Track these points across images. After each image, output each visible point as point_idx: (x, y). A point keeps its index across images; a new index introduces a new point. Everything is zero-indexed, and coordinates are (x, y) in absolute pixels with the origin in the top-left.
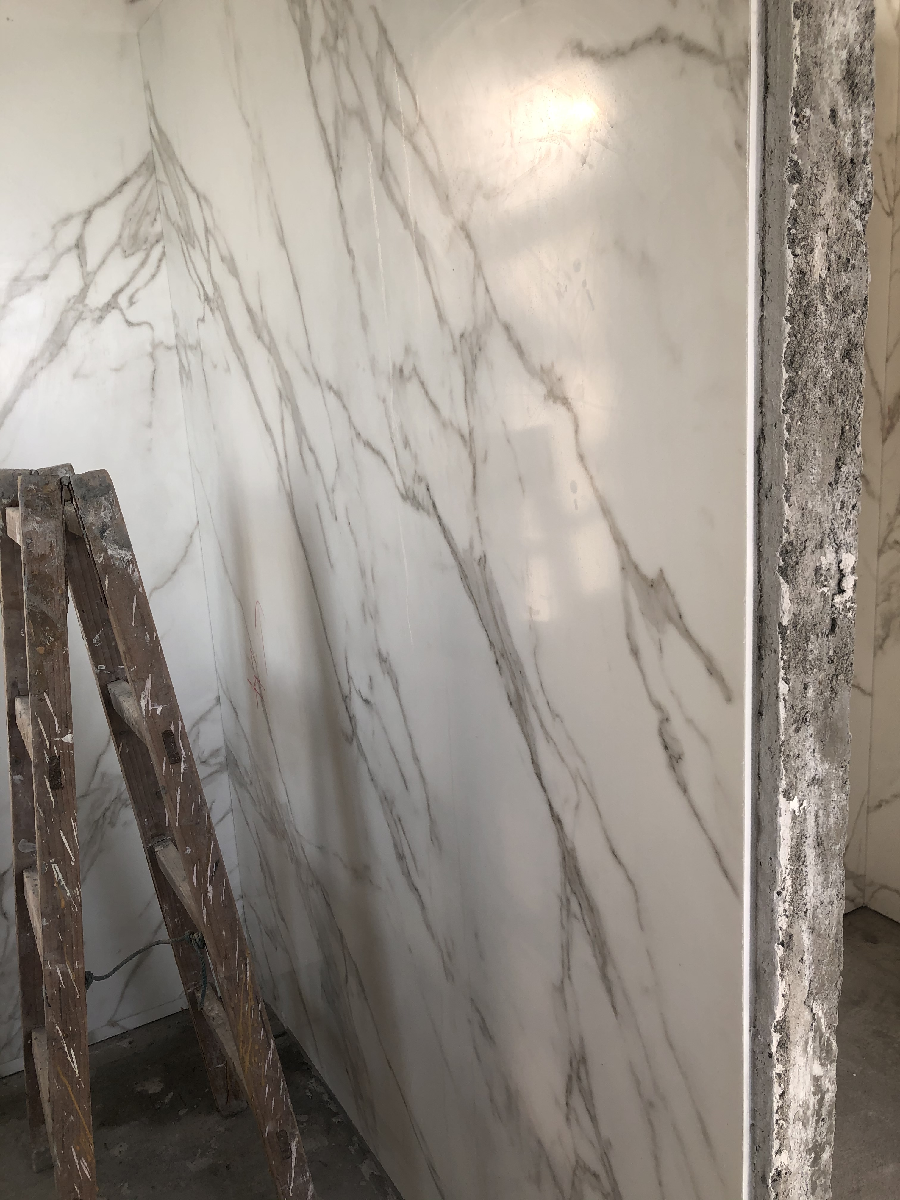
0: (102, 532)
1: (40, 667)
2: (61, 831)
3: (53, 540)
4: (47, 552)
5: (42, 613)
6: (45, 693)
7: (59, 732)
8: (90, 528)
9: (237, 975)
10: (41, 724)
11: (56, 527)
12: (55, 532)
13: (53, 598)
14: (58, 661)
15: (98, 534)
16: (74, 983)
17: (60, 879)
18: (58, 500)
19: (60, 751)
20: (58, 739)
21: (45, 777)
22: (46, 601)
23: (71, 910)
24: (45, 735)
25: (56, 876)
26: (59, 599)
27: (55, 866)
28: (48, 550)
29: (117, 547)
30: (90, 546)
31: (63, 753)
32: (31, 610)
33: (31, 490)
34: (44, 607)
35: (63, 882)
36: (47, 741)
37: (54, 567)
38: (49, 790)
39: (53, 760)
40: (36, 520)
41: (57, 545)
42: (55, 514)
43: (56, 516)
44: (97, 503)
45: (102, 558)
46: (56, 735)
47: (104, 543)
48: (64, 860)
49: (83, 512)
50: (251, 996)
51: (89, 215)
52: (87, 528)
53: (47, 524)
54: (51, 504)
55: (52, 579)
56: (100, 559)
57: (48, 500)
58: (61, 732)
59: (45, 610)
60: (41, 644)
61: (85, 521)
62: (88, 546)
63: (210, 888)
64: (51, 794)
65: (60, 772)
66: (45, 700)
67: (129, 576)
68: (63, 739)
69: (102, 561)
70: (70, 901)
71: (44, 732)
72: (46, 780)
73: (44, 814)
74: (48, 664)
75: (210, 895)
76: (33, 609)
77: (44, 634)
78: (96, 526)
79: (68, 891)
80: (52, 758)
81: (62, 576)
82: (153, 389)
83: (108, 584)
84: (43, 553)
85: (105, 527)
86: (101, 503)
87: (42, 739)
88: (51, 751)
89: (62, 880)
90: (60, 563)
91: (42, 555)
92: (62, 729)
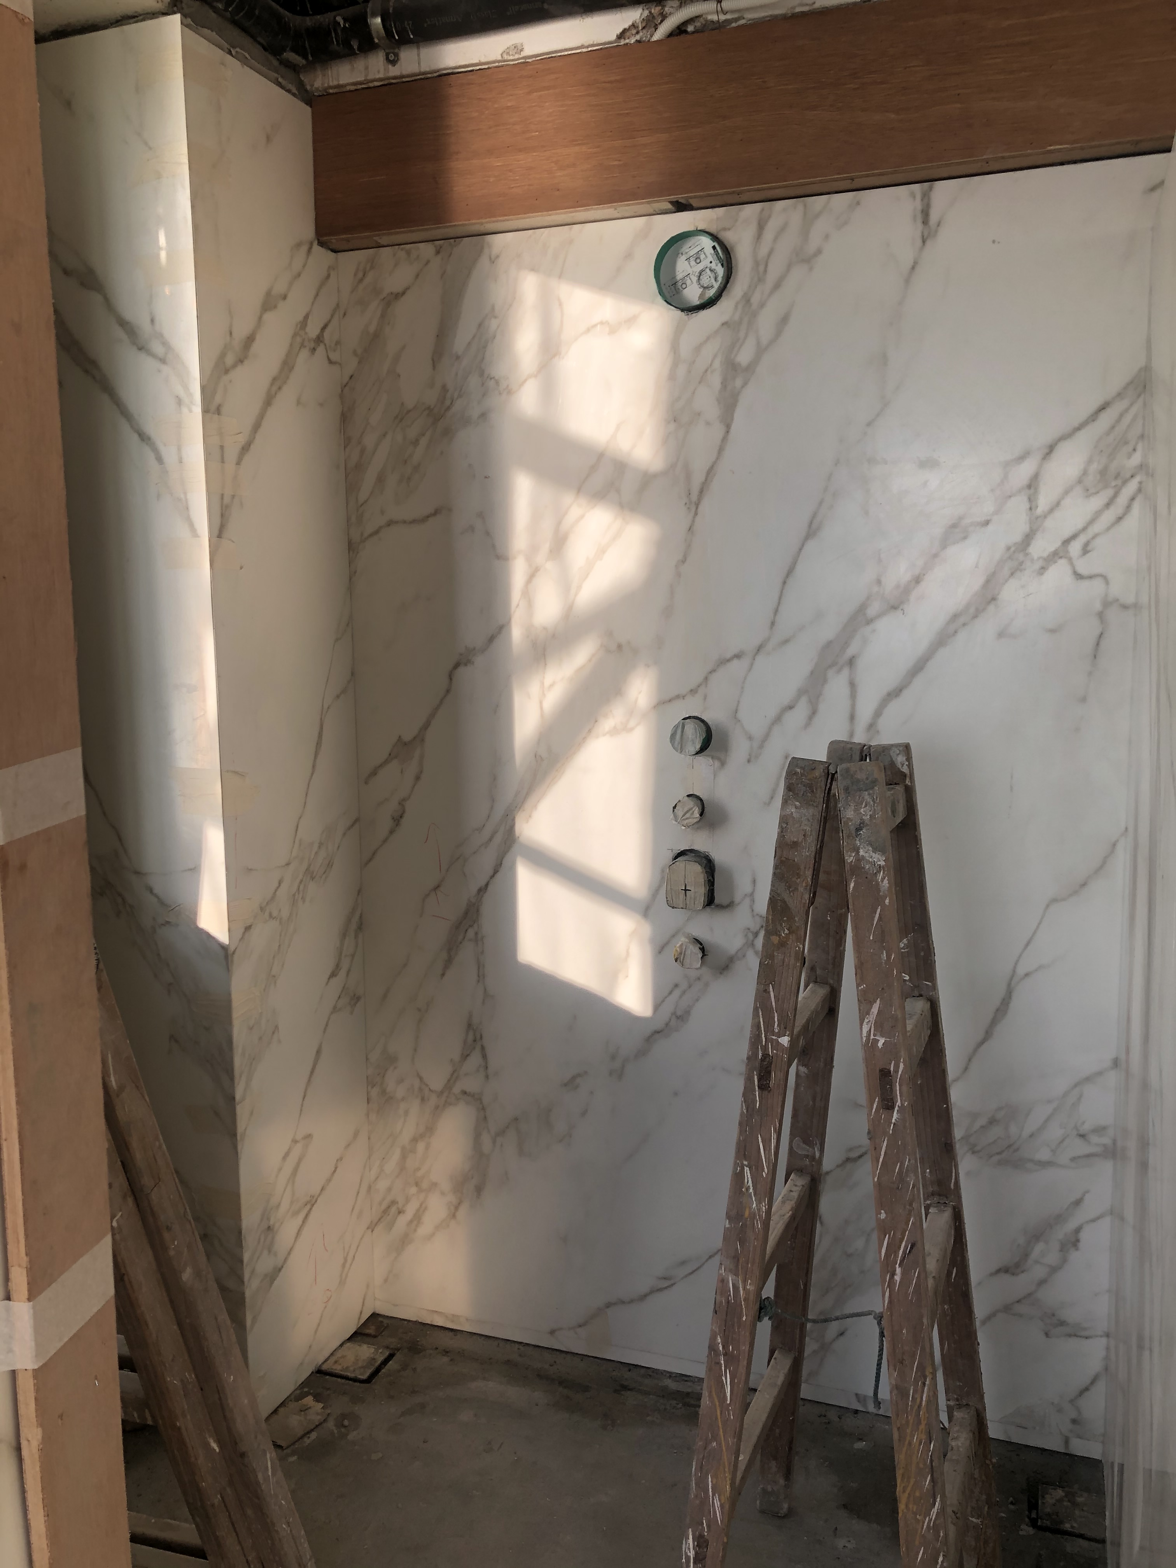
0: (858, 829)
1: (771, 957)
2: (759, 1136)
3: (808, 828)
4: (800, 840)
5: (784, 901)
6: (771, 985)
7: (776, 1031)
8: (846, 823)
9: (911, 1392)
10: (761, 1016)
11: (813, 815)
12: (811, 821)
13: (796, 889)
14: (790, 956)
15: (853, 832)
16: (743, 1303)
17: (749, 1186)
18: (821, 788)
19: (775, 1051)
20: (774, 1037)
21: (755, 1073)
22: (789, 890)
23: (754, 1224)
24: (763, 1029)
25: (746, 1181)
26: (802, 891)
27: (747, 1169)
28: (801, 838)
29: (871, 849)
30: (843, 843)
31: (777, 1054)
32: (773, 896)
33: (796, 773)
34: (786, 896)
35: (751, 1190)
36: (763, 1035)
37: (803, 857)
38: (757, 1087)
39: (765, 1058)
40: (795, 805)
41: (810, 835)
42: (814, 802)
43: (815, 804)
44: (859, 798)
45: (852, 858)
46: (773, 1033)
47: (858, 843)
48: (757, 1169)
49: (843, 805)
50: (922, 1427)
51: (1051, 449)
52: (844, 823)
53: (804, 811)
54: (813, 791)
55: (799, 869)
56: (850, 858)
57: (810, 787)
58: (779, 1031)
59: (787, 899)
60: (776, 933)
61: (843, 815)
62: (842, 842)
63: (898, 1270)
64: (757, 1093)
65: (769, 1073)
66: (769, 992)
67: (877, 884)
68: (779, 1040)
69: (852, 862)
70: (754, 1214)
71: (762, 1026)
72: (756, 1077)
73: (747, 1111)
74: (779, 956)
75: (897, 1278)
76: (776, 896)
77: (781, 925)
78: (853, 822)
79: (755, 1203)
80: (766, 1055)
81: (810, 867)
82: (1095, 657)
83: (853, 887)
84: (795, 840)
85: (861, 825)
86: (863, 798)
87: (759, 1032)
88: (765, 1048)
89: (751, 1188)
90: (810, 854)
91: (794, 842)
92: (780, 1029)
